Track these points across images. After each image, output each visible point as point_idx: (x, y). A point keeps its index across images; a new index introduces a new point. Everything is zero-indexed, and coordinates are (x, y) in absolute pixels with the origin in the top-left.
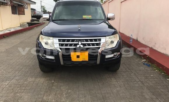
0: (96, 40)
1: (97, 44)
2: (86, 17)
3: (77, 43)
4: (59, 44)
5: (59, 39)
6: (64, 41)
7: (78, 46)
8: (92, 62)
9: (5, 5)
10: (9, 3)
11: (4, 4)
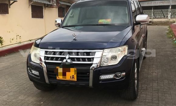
0: (88, 54)
1: (89, 60)
2: (102, 22)
3: (64, 56)
4: (46, 57)
5: (45, 51)
7: (65, 61)
8: (82, 83)
9: (51, 7)
10: (55, 5)
11: (49, 6)
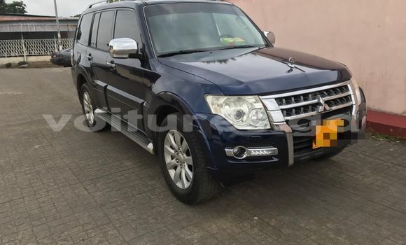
3: (316, 101)
4: (282, 110)
5: (276, 99)
6: (288, 100)
7: (321, 108)
